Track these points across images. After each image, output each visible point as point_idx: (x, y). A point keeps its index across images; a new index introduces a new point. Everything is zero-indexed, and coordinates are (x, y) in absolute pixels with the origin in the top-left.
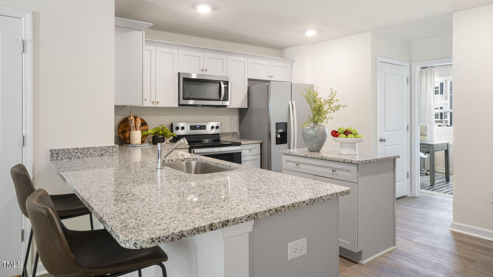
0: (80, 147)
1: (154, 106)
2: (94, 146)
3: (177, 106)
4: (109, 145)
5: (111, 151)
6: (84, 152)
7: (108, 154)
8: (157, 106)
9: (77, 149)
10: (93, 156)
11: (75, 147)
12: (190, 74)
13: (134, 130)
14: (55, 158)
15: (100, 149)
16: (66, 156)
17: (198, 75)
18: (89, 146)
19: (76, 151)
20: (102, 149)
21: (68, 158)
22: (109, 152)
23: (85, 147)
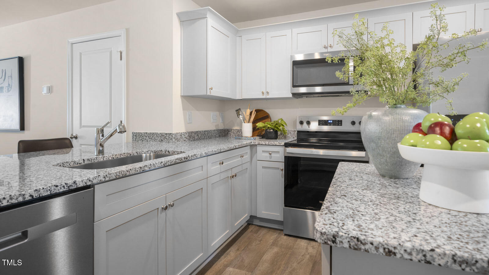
0: (148, 132)
1: (264, 97)
2: (157, 132)
3: (291, 96)
4: (167, 132)
5: (168, 138)
6: (150, 137)
7: (166, 140)
8: (268, 97)
9: (147, 133)
10: (156, 140)
11: (145, 132)
12: (313, 54)
13: (245, 123)
14: (134, 139)
15: (160, 135)
16: (140, 138)
17: (321, 54)
18: (154, 132)
19: (146, 135)
20: (162, 135)
21: (141, 140)
22: (167, 139)
23: (151, 132)
